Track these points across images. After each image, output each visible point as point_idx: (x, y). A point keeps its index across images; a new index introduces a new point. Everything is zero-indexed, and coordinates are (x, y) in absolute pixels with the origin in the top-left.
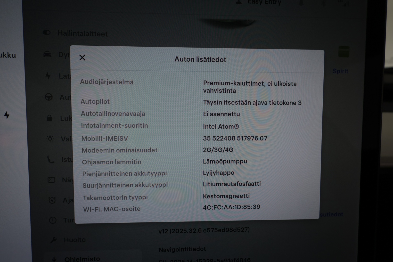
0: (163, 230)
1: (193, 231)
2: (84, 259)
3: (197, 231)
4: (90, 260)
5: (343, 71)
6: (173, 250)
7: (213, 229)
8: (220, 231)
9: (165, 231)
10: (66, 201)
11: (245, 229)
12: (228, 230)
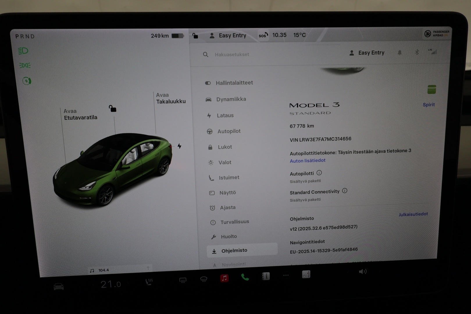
0: (293, 228)
1: (315, 228)
2: (235, 251)
3: (318, 228)
4: (240, 251)
5: (431, 104)
6: (301, 243)
7: (330, 226)
8: (335, 228)
9: (295, 229)
10: (223, 208)
11: (354, 226)
12: (342, 227)
